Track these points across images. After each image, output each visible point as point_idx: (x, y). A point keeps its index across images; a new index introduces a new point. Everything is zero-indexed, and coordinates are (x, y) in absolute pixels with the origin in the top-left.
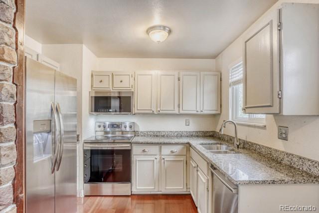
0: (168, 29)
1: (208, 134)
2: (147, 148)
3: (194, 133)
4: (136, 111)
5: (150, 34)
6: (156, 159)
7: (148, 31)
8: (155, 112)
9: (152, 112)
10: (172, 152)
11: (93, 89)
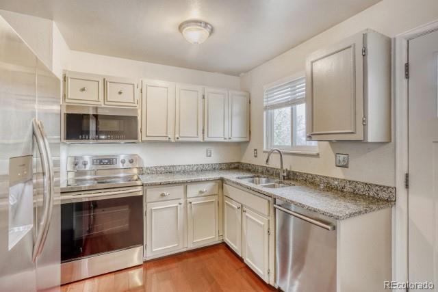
0: (210, 27)
1: (233, 166)
2: (167, 191)
3: (217, 166)
4: (144, 138)
5: (184, 30)
6: (180, 204)
7: (181, 27)
8: (172, 140)
9: (167, 139)
10: (201, 192)
11: (67, 100)
